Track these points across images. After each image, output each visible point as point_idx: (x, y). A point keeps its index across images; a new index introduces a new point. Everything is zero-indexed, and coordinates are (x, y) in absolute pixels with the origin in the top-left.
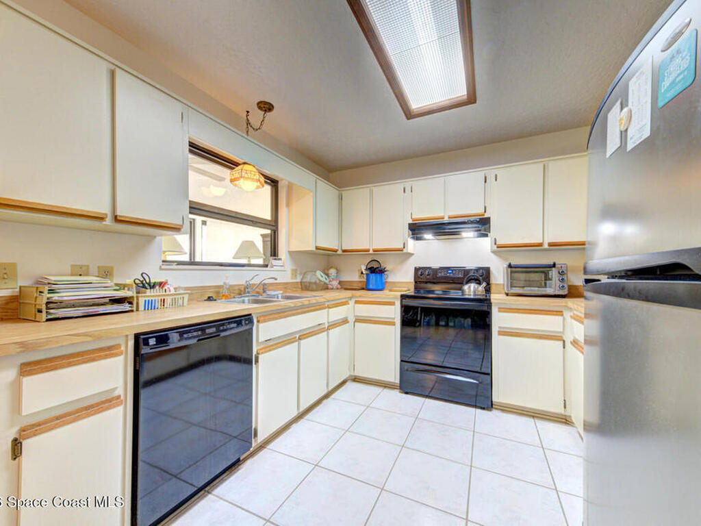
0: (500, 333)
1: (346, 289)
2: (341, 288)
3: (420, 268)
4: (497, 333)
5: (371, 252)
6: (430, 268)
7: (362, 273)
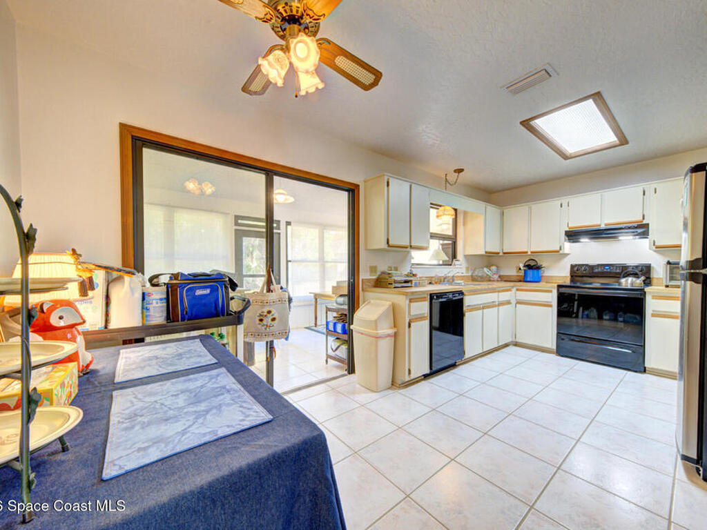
0: (653, 315)
1: (505, 281)
2: (501, 281)
3: (576, 265)
4: (650, 315)
5: (529, 253)
6: (587, 265)
7: (520, 269)
